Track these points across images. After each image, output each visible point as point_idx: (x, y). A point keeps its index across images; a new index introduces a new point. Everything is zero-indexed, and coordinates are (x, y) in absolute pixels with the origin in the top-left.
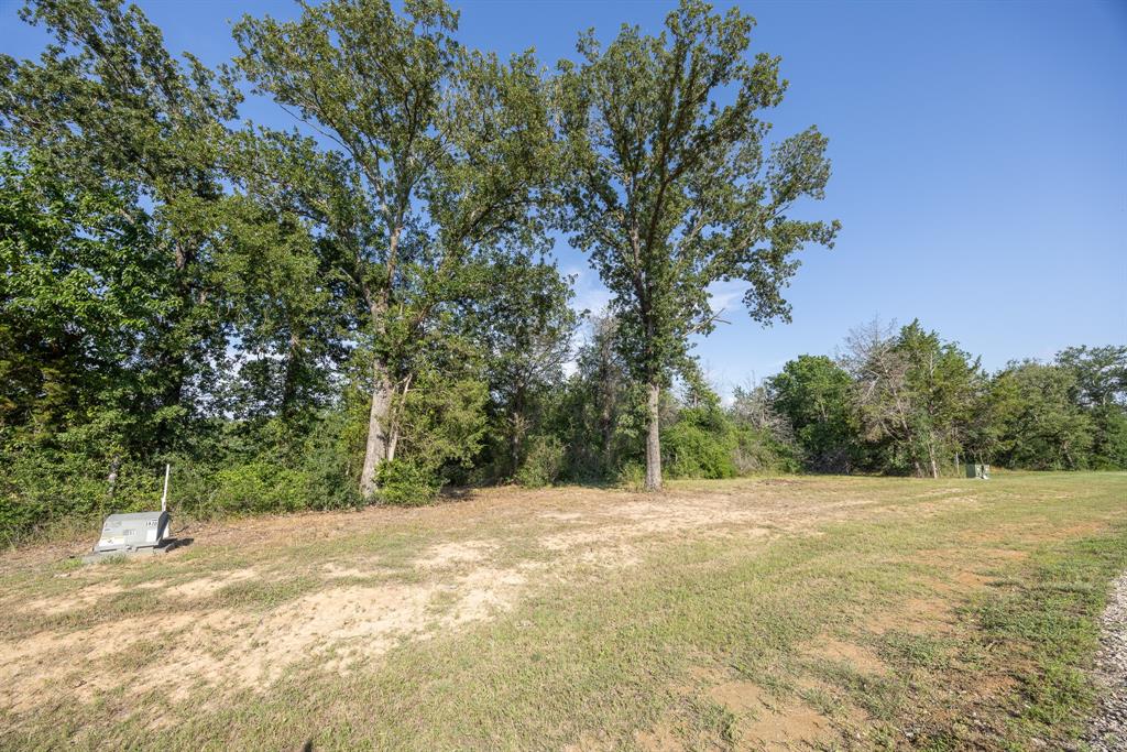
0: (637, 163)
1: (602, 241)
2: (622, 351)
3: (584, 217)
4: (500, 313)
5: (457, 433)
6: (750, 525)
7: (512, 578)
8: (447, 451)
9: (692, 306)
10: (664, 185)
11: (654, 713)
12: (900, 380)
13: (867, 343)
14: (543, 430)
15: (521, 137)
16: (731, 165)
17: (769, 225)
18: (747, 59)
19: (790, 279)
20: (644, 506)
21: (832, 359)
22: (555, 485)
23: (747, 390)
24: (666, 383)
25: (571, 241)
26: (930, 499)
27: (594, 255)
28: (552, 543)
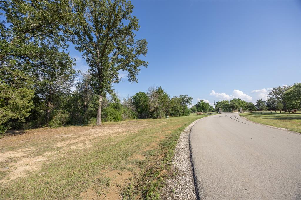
0: (100, 31)
1: (87, 51)
2: (91, 85)
3: (81, 41)
4: (43, 66)
5: (17, 108)
6: (123, 132)
7: (40, 159)
8: (10, 116)
9: (114, 75)
10: (108, 40)
11: (88, 186)
12: (157, 99)
13: (152, 90)
14: (60, 108)
15: (57, 5)
16: (126, 41)
17: (134, 59)
18: (131, 15)
19: (138, 73)
20: (95, 130)
21: (145, 93)
22: (65, 126)
23: (127, 99)
24: (105, 96)
25: (75, 47)
26: (159, 123)
27: (84, 54)
28: (59, 145)
